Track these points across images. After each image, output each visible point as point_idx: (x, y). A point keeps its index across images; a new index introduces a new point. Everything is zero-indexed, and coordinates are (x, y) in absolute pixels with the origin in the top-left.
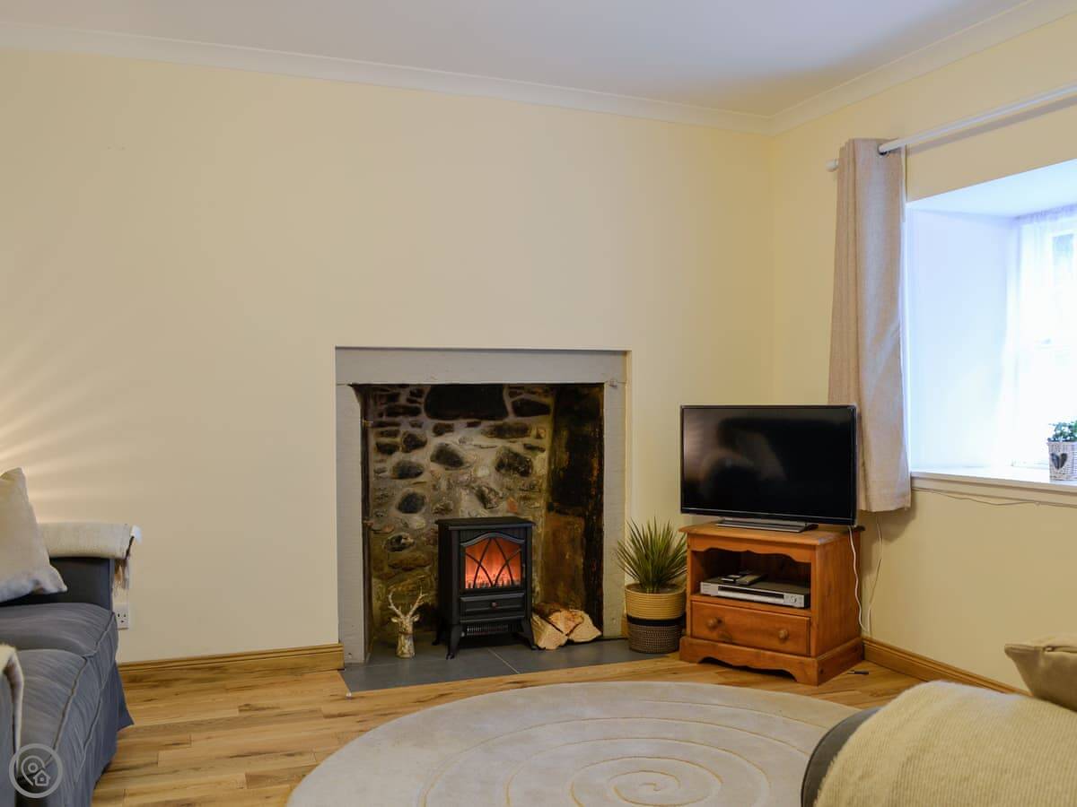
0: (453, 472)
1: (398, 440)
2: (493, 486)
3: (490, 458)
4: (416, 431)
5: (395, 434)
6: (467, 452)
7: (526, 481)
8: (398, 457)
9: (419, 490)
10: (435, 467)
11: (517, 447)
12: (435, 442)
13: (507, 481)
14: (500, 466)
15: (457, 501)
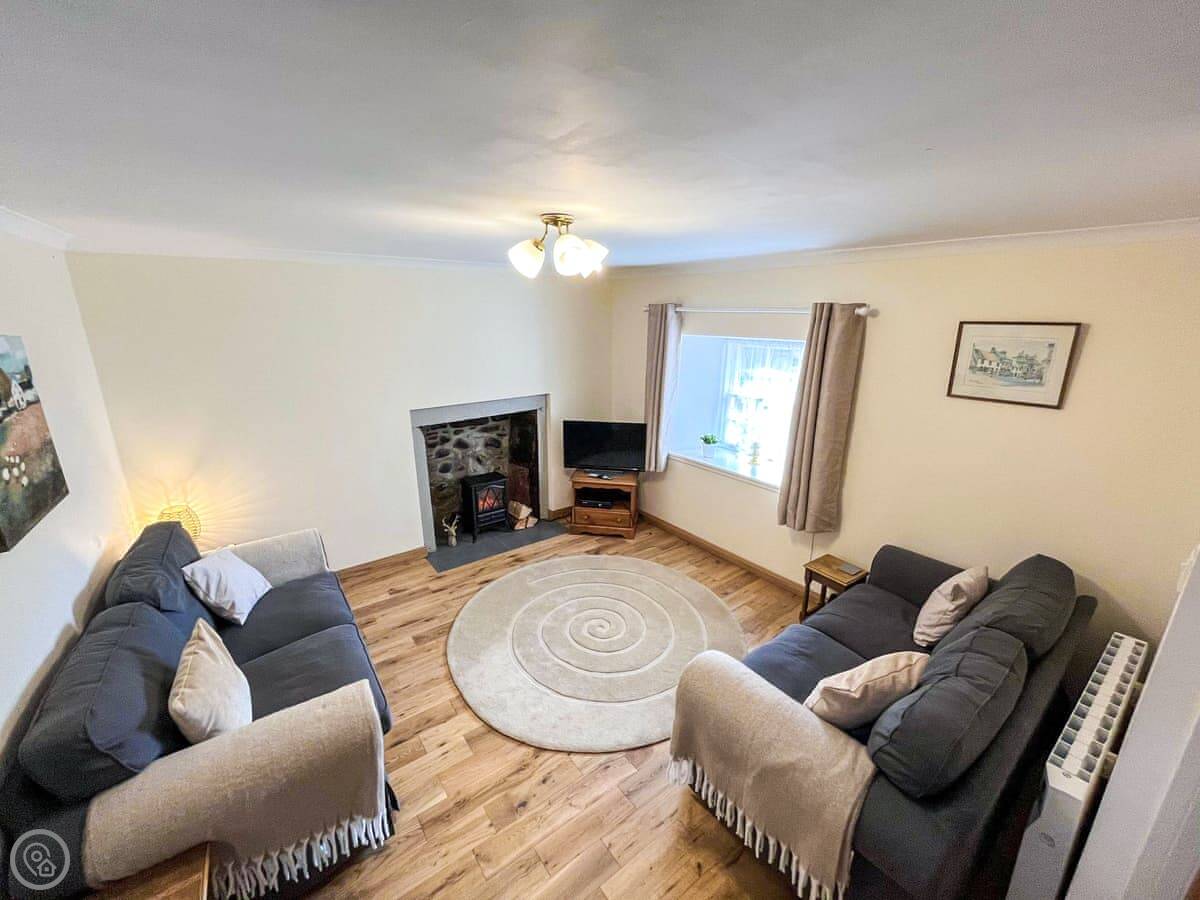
0: (464, 450)
1: (438, 440)
2: (483, 454)
3: (481, 442)
4: (446, 435)
5: (435, 438)
6: (470, 441)
7: (499, 450)
8: (438, 448)
9: (448, 462)
10: (456, 450)
11: (494, 435)
12: (455, 438)
13: (490, 451)
14: (487, 445)
15: (468, 464)
